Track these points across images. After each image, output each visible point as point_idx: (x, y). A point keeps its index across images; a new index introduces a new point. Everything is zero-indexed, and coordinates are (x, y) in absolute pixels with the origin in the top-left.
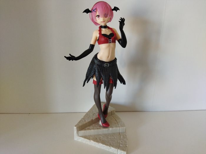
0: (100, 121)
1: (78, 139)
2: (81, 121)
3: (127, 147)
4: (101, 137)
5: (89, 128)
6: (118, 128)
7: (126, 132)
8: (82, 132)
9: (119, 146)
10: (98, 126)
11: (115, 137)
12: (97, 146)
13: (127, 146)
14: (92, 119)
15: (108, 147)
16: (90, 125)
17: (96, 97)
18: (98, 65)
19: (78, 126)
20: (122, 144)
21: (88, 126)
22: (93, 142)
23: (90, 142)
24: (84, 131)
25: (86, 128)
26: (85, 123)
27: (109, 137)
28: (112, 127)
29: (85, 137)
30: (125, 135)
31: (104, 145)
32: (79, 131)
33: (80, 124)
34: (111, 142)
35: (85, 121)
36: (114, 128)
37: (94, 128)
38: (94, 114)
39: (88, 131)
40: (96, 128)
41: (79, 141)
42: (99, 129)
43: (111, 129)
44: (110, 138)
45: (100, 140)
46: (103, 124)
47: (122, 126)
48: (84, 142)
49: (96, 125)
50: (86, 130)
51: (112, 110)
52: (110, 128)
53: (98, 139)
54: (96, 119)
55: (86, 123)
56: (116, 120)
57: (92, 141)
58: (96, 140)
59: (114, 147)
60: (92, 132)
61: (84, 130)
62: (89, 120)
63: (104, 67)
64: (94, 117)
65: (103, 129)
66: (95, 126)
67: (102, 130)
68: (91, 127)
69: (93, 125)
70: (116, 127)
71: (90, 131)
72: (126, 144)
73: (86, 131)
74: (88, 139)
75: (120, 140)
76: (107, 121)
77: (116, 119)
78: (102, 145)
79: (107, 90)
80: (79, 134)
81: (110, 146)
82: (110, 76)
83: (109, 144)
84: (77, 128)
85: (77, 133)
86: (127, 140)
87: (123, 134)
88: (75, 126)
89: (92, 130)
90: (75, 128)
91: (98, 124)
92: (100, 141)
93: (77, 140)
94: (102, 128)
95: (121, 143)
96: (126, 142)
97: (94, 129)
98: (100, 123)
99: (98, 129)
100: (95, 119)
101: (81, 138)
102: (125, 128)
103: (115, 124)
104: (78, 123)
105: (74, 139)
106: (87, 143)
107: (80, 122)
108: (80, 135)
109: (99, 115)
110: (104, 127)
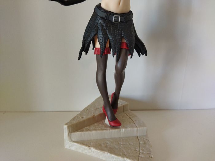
0: (106, 117)
1: (70, 146)
2: (76, 118)
3: (152, 158)
4: (108, 142)
5: (89, 129)
6: (136, 129)
7: (147, 135)
8: (77, 135)
9: (139, 156)
10: (103, 126)
11: (131, 143)
12: (101, 158)
13: (152, 156)
14: (94, 116)
15: (120, 158)
16: (91, 125)
17: (100, 78)
18: (102, 18)
19: (71, 124)
20: (143, 153)
21: (87, 126)
22: (95, 150)
23: (90, 151)
24: (80, 133)
25: (84, 129)
26: (81, 120)
27: (121, 143)
28: (126, 128)
29: (82, 143)
30: (147, 140)
31: (113, 155)
32: (72, 133)
33: (75, 122)
34: (124, 150)
35: (82, 117)
36: (129, 129)
37: (97, 128)
38: (97, 109)
39: (87, 133)
40: (100, 128)
41: (72, 149)
42: (105, 130)
43: (123, 130)
44: (122, 145)
45: (106, 147)
46: (111, 123)
47: (140, 126)
48: (80, 151)
49: (100, 125)
50: (83, 131)
51: (124, 104)
52: (122, 128)
53: (103, 145)
54: (100, 115)
55: (84, 121)
56: (130, 118)
57: (92, 148)
58: (100, 147)
59: (129, 159)
60: (93, 134)
61: (80, 131)
62: (89, 116)
63: (112, 21)
64: (97, 112)
65: (111, 130)
66: (98, 125)
67: (109, 131)
68: (92, 127)
69: (96, 124)
70: (132, 127)
71: (90, 132)
72: (151, 154)
73: (83, 133)
74: (86, 145)
75: (139, 147)
76: (116, 119)
77: (131, 116)
78: (109, 154)
79: (117, 61)
80: (72, 138)
81: (123, 157)
82: (122, 37)
83: (121, 154)
84: (69, 127)
85: (69, 135)
86: (151, 146)
87: (144, 138)
88: (66, 124)
89: (94, 132)
90: (65, 127)
91: (103, 123)
92: (105, 149)
93: (70, 148)
94: (108, 129)
95: (141, 151)
96: (150, 150)
97: (96, 130)
98: (107, 121)
99: (102, 130)
100: (98, 116)
101: (75, 144)
102: (145, 128)
103: (130, 123)
104: (71, 120)
105: (64, 146)
106: (84, 152)
107: (74, 119)
108: (73, 140)
109: (104, 108)
110: (113, 127)
